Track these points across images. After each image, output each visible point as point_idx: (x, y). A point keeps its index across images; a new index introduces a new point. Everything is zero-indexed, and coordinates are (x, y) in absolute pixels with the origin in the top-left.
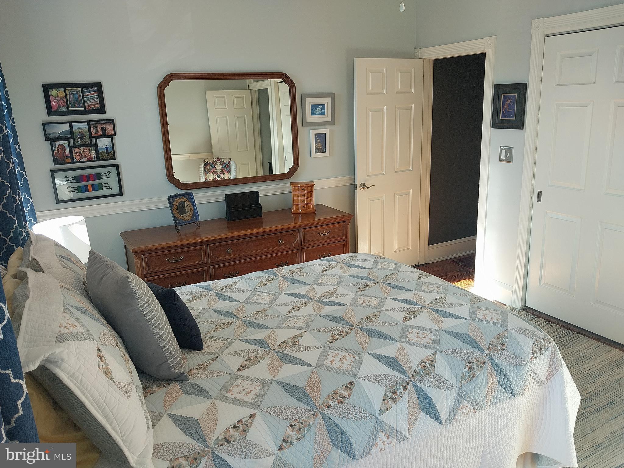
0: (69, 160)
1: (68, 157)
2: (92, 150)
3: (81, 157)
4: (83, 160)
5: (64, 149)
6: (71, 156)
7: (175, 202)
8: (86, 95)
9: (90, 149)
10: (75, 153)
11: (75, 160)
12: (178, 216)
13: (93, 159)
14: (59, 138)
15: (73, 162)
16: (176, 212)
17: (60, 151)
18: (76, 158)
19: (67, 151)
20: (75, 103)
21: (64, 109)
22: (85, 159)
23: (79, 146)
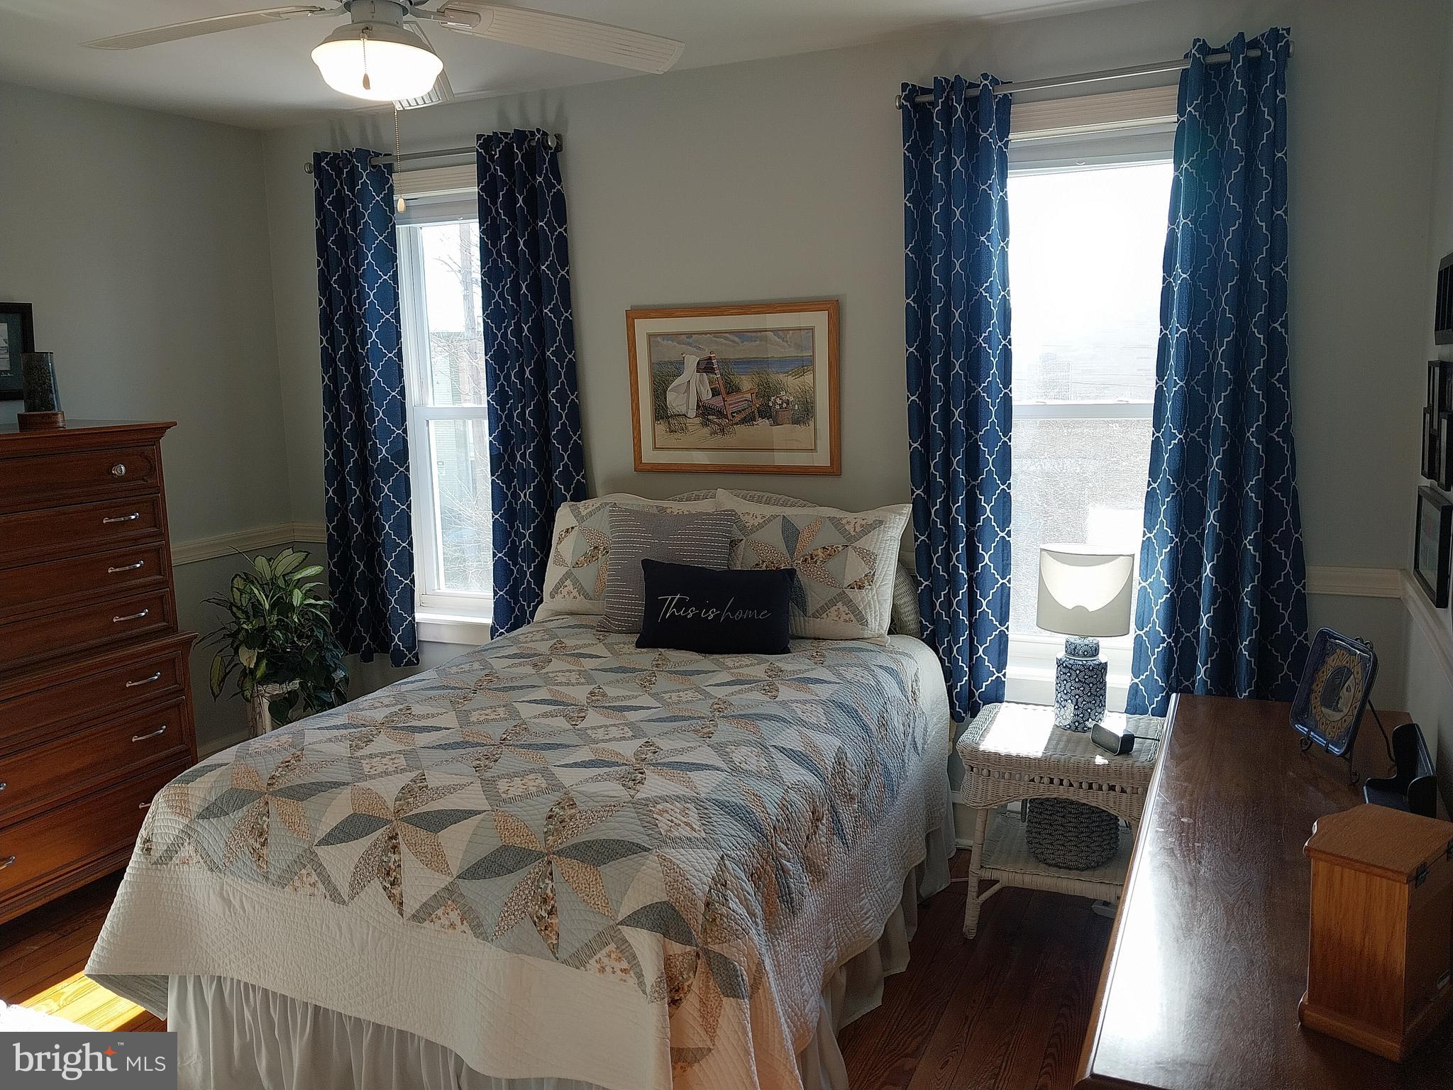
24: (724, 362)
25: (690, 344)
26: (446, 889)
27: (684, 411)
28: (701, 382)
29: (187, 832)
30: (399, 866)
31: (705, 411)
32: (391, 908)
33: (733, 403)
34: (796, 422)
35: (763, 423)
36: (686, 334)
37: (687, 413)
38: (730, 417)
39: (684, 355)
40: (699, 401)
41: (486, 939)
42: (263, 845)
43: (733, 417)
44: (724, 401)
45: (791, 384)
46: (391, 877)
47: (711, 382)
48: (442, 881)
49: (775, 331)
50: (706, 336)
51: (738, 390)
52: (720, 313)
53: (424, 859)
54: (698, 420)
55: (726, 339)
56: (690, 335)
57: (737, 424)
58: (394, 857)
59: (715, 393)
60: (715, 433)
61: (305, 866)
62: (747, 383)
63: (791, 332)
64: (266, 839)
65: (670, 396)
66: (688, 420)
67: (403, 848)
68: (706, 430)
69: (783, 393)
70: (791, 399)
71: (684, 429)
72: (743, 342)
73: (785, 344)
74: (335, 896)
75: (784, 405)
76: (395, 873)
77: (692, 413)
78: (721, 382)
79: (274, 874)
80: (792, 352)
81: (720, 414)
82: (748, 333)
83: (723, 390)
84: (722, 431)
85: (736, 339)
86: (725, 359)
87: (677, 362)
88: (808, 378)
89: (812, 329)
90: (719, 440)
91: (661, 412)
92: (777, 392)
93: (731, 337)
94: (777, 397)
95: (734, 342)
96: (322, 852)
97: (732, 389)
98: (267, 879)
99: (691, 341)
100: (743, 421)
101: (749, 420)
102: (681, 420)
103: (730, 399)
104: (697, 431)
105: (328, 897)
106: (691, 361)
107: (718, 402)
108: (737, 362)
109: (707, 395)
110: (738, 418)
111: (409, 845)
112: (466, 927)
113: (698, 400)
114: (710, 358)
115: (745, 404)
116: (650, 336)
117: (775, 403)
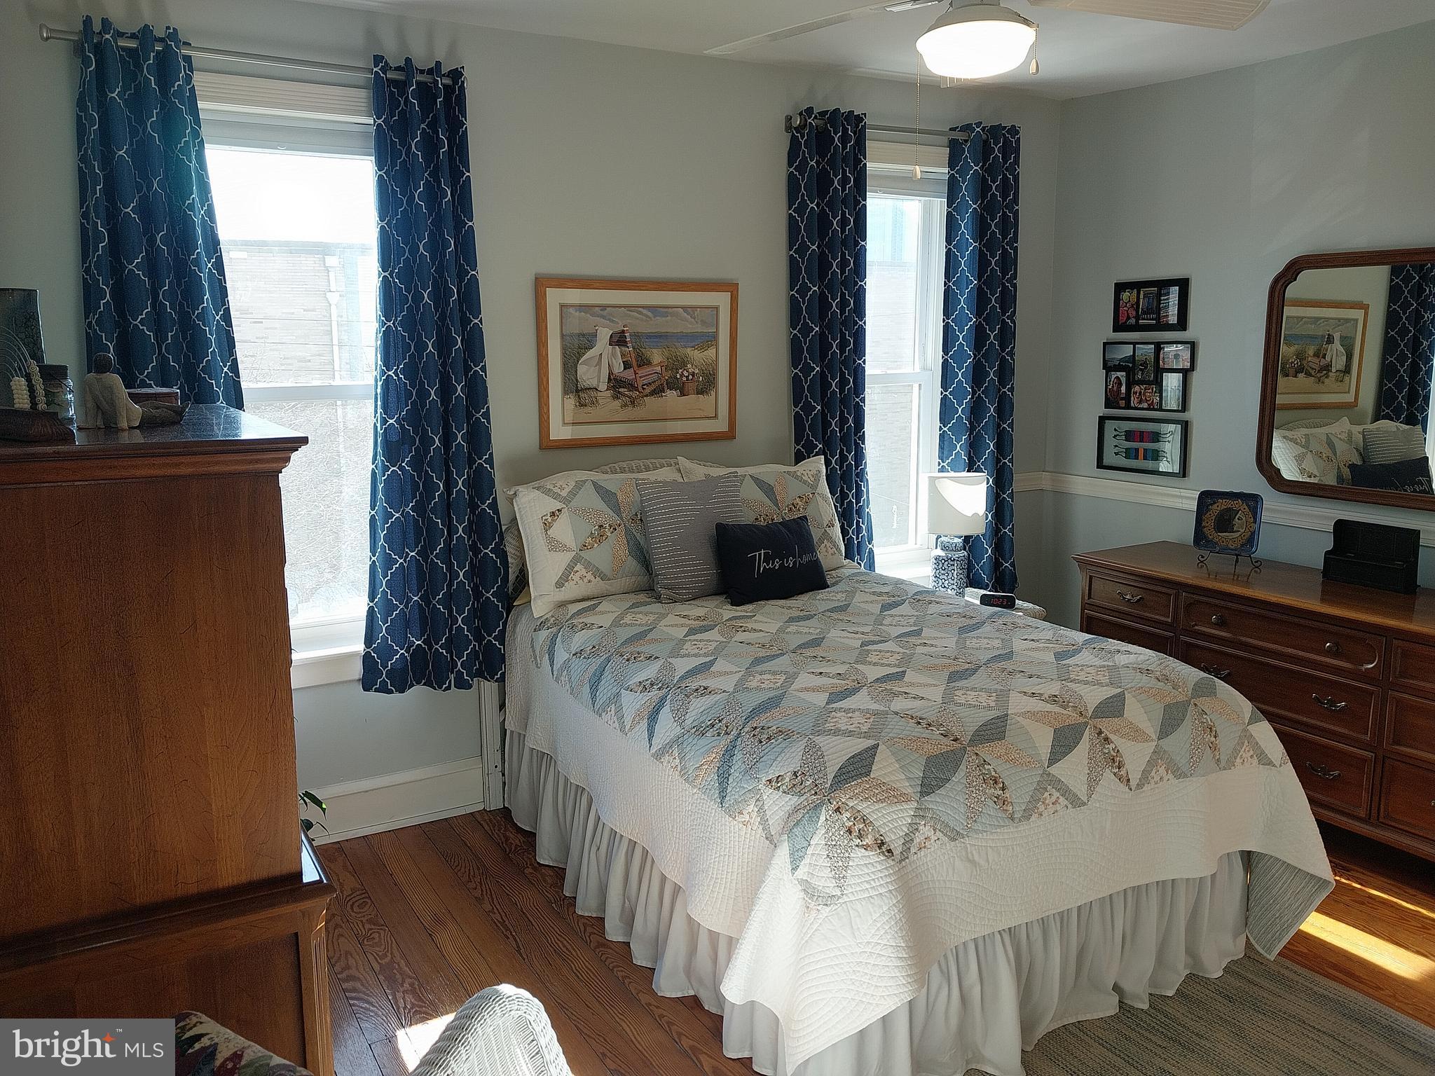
0: (1122, 403)
1: (1122, 399)
2: (1156, 392)
3: (1140, 402)
4: (1141, 406)
5: (1120, 384)
6: (1127, 398)
7: (1216, 505)
8: (1164, 300)
9: (1154, 389)
10: (1134, 393)
11: (1132, 405)
12: (1209, 531)
13: (1156, 407)
14: (1118, 368)
15: (1128, 407)
16: (1209, 523)
17: (1115, 388)
18: (1134, 401)
19: (1123, 389)
20: (1147, 311)
21: (1133, 321)
22: (1145, 405)
23: (1140, 383)
24: (636, 335)
25: (603, 317)
26: (1155, 752)
27: (594, 383)
28: (614, 355)
29: (920, 814)
30: (1118, 751)
31: (616, 384)
32: (1123, 787)
33: (644, 376)
34: (701, 392)
35: (671, 395)
36: (600, 306)
37: (598, 386)
38: (641, 389)
39: (597, 328)
40: (611, 373)
41: (1185, 776)
42: (1003, 789)
43: (644, 389)
44: (636, 374)
45: (697, 357)
46: (1115, 761)
47: (623, 355)
48: (1149, 748)
49: (684, 308)
50: (620, 309)
51: (649, 363)
52: (637, 288)
53: (1131, 737)
54: (609, 393)
55: (640, 313)
56: (604, 307)
57: (647, 396)
58: (1112, 746)
59: (627, 365)
60: (626, 405)
61: (1046, 789)
62: (657, 357)
63: (698, 309)
64: (1003, 783)
65: (581, 369)
66: (599, 394)
67: (1111, 736)
68: (617, 403)
69: (689, 366)
70: (697, 371)
71: (594, 403)
72: (654, 317)
73: (693, 320)
74: (1076, 802)
75: (691, 377)
76: (1118, 759)
77: (603, 387)
78: (633, 356)
79: (1019, 810)
80: (699, 328)
81: (631, 386)
82: (661, 309)
83: (634, 364)
84: (633, 403)
85: (650, 314)
86: (638, 333)
87: (589, 334)
88: (711, 352)
89: (717, 308)
90: (630, 412)
91: (573, 387)
92: (683, 364)
93: (645, 311)
94: (685, 369)
95: (647, 316)
96: (1055, 770)
97: (644, 362)
98: (1012, 819)
99: (605, 313)
100: (653, 393)
101: (658, 391)
102: (593, 393)
103: (641, 372)
104: (608, 404)
105: (1070, 806)
106: (604, 334)
107: (629, 375)
108: (650, 336)
109: (618, 368)
110: (648, 390)
111: (1114, 733)
112: (1170, 776)
113: (609, 373)
114: (623, 332)
115: (655, 377)
116: (562, 306)
117: (682, 375)
